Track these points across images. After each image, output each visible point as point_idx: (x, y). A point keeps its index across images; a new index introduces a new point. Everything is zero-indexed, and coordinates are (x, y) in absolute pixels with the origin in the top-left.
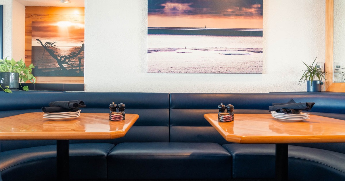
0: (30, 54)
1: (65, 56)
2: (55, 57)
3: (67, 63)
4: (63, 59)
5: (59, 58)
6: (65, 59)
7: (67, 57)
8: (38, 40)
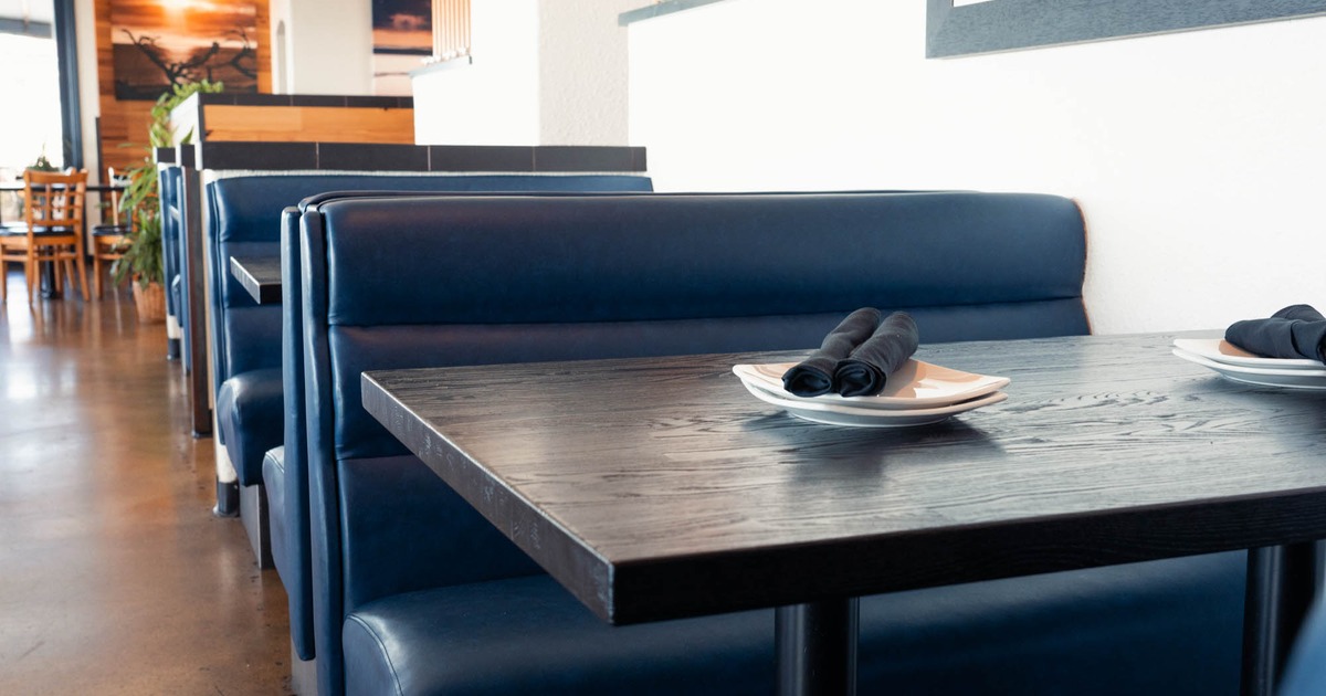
0: (108, 56)
1: (181, 63)
2: (161, 64)
3: (184, 76)
4: (176, 69)
5: (168, 67)
6: (181, 69)
7: (183, 66)
8: (125, 31)
